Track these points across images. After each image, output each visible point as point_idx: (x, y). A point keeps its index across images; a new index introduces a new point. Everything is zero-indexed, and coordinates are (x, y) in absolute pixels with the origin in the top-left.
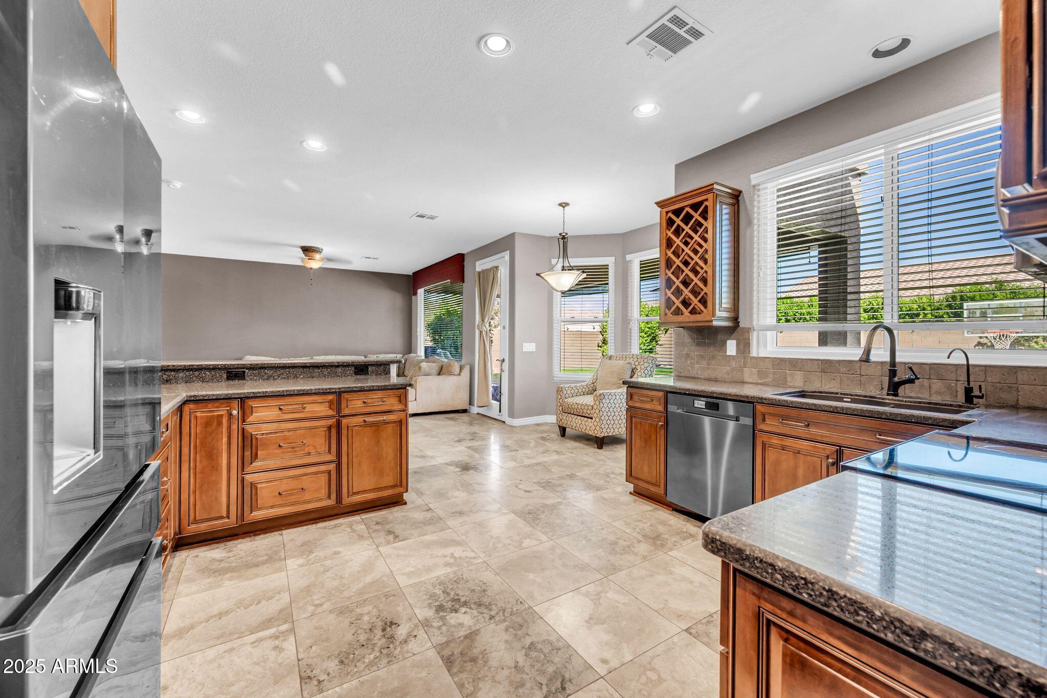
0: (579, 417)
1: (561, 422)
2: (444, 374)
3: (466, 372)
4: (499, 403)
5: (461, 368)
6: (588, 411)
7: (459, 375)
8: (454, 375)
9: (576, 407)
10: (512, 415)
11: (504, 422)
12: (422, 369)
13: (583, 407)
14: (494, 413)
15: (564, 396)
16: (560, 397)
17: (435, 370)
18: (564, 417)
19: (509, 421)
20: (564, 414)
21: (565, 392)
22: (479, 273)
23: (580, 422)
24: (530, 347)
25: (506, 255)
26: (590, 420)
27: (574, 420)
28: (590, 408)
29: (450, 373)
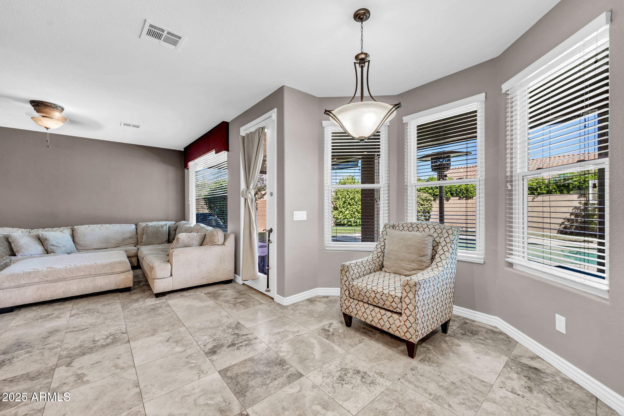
0: (377, 310)
1: (347, 310)
2: (207, 244)
3: (231, 241)
4: (266, 276)
5: (225, 238)
6: (393, 304)
7: (223, 244)
8: (218, 245)
9: (373, 295)
10: (281, 292)
11: (273, 299)
12: (180, 240)
13: (384, 297)
14: (262, 287)
15: (350, 277)
16: (345, 278)
17: (196, 241)
18: (353, 305)
19: (278, 298)
20: (351, 300)
21: (352, 272)
22: (243, 138)
23: (379, 316)
24: (300, 216)
25: (274, 114)
26: (396, 316)
27: (368, 311)
28: (397, 300)
29: (213, 244)
